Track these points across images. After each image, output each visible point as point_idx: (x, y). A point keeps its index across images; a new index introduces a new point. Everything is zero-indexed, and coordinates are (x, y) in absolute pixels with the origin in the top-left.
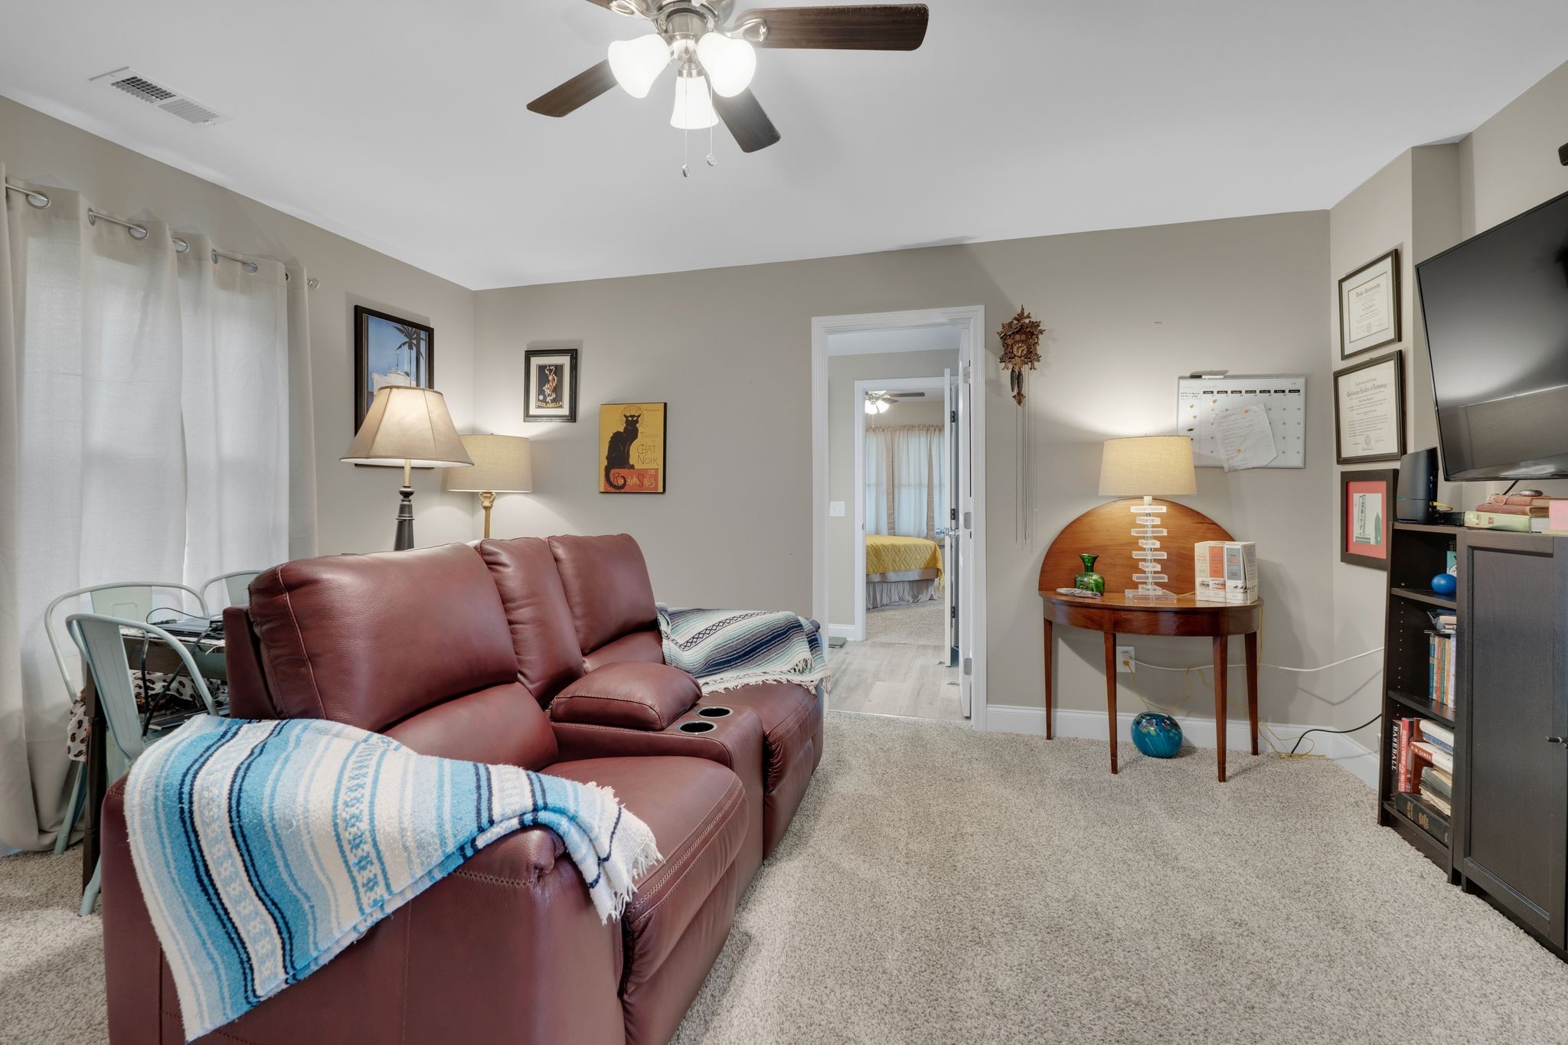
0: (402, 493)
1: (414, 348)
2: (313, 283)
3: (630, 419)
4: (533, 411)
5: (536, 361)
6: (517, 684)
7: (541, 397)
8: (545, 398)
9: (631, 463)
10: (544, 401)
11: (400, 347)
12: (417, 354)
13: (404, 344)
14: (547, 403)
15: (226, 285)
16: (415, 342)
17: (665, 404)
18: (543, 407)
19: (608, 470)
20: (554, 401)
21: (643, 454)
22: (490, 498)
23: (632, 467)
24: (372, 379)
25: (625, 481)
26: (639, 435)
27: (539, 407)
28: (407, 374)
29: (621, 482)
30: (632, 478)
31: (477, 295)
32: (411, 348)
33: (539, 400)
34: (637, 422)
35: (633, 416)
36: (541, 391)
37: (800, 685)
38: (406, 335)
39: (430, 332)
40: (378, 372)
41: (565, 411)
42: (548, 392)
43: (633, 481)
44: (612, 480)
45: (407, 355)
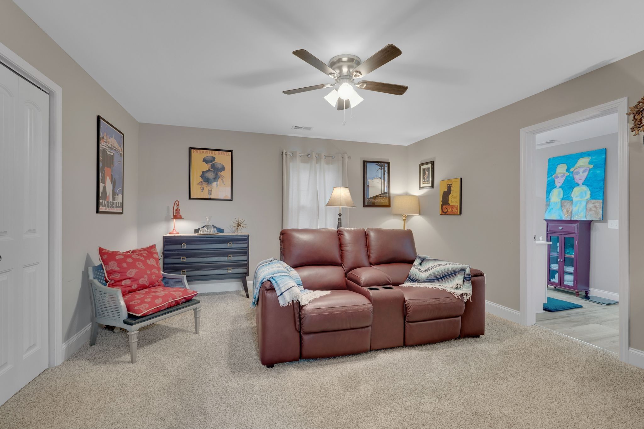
0: (339, 215)
1: (383, 170)
2: (349, 158)
3: (449, 185)
4: (422, 185)
5: (422, 167)
6: (341, 267)
7: (424, 180)
8: (425, 180)
9: (449, 203)
10: (424, 181)
11: (378, 170)
12: (384, 171)
13: (379, 169)
14: (425, 182)
15: (327, 163)
16: (383, 167)
17: (461, 179)
18: (425, 184)
19: (442, 206)
20: (427, 181)
21: (453, 200)
22: (405, 216)
23: (450, 204)
24: (368, 181)
25: (447, 210)
26: (452, 191)
27: (423, 184)
28: (380, 178)
29: (446, 210)
30: (449, 209)
31: (407, 147)
32: (381, 170)
33: (423, 181)
34: (451, 186)
35: (449, 184)
36: (424, 178)
37: (451, 293)
38: (380, 166)
39: (389, 163)
40: (370, 179)
41: (430, 185)
42: (426, 178)
43: (450, 210)
44: (443, 208)
45: (380, 173)
